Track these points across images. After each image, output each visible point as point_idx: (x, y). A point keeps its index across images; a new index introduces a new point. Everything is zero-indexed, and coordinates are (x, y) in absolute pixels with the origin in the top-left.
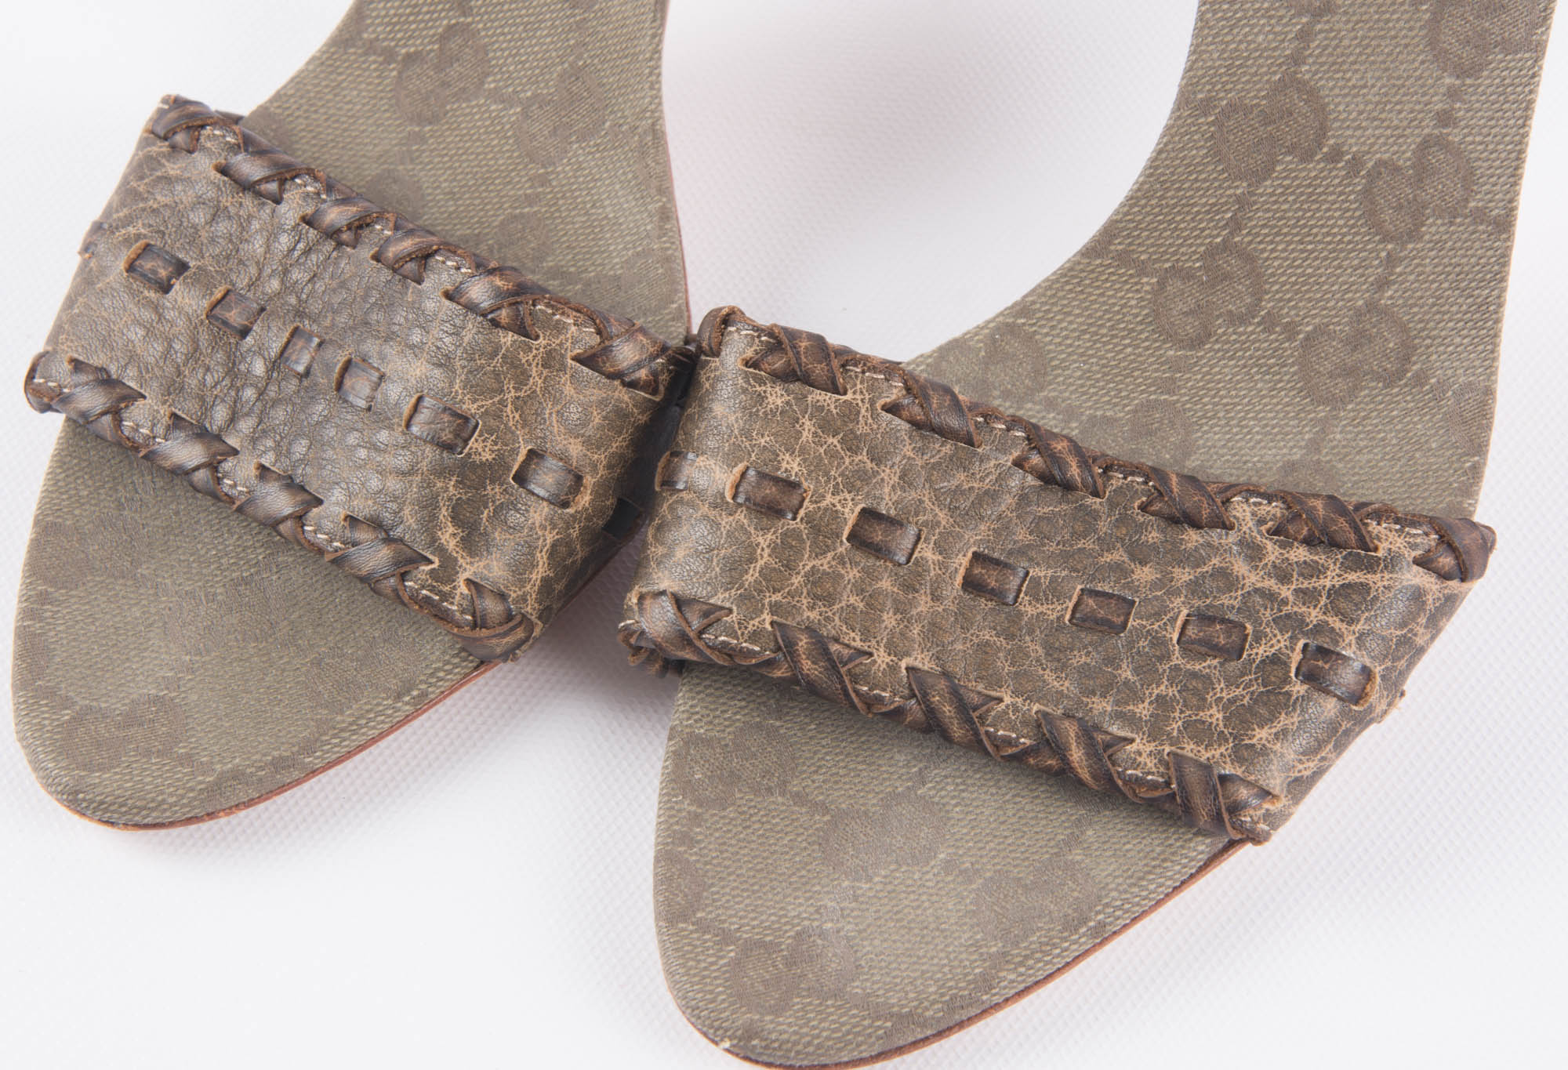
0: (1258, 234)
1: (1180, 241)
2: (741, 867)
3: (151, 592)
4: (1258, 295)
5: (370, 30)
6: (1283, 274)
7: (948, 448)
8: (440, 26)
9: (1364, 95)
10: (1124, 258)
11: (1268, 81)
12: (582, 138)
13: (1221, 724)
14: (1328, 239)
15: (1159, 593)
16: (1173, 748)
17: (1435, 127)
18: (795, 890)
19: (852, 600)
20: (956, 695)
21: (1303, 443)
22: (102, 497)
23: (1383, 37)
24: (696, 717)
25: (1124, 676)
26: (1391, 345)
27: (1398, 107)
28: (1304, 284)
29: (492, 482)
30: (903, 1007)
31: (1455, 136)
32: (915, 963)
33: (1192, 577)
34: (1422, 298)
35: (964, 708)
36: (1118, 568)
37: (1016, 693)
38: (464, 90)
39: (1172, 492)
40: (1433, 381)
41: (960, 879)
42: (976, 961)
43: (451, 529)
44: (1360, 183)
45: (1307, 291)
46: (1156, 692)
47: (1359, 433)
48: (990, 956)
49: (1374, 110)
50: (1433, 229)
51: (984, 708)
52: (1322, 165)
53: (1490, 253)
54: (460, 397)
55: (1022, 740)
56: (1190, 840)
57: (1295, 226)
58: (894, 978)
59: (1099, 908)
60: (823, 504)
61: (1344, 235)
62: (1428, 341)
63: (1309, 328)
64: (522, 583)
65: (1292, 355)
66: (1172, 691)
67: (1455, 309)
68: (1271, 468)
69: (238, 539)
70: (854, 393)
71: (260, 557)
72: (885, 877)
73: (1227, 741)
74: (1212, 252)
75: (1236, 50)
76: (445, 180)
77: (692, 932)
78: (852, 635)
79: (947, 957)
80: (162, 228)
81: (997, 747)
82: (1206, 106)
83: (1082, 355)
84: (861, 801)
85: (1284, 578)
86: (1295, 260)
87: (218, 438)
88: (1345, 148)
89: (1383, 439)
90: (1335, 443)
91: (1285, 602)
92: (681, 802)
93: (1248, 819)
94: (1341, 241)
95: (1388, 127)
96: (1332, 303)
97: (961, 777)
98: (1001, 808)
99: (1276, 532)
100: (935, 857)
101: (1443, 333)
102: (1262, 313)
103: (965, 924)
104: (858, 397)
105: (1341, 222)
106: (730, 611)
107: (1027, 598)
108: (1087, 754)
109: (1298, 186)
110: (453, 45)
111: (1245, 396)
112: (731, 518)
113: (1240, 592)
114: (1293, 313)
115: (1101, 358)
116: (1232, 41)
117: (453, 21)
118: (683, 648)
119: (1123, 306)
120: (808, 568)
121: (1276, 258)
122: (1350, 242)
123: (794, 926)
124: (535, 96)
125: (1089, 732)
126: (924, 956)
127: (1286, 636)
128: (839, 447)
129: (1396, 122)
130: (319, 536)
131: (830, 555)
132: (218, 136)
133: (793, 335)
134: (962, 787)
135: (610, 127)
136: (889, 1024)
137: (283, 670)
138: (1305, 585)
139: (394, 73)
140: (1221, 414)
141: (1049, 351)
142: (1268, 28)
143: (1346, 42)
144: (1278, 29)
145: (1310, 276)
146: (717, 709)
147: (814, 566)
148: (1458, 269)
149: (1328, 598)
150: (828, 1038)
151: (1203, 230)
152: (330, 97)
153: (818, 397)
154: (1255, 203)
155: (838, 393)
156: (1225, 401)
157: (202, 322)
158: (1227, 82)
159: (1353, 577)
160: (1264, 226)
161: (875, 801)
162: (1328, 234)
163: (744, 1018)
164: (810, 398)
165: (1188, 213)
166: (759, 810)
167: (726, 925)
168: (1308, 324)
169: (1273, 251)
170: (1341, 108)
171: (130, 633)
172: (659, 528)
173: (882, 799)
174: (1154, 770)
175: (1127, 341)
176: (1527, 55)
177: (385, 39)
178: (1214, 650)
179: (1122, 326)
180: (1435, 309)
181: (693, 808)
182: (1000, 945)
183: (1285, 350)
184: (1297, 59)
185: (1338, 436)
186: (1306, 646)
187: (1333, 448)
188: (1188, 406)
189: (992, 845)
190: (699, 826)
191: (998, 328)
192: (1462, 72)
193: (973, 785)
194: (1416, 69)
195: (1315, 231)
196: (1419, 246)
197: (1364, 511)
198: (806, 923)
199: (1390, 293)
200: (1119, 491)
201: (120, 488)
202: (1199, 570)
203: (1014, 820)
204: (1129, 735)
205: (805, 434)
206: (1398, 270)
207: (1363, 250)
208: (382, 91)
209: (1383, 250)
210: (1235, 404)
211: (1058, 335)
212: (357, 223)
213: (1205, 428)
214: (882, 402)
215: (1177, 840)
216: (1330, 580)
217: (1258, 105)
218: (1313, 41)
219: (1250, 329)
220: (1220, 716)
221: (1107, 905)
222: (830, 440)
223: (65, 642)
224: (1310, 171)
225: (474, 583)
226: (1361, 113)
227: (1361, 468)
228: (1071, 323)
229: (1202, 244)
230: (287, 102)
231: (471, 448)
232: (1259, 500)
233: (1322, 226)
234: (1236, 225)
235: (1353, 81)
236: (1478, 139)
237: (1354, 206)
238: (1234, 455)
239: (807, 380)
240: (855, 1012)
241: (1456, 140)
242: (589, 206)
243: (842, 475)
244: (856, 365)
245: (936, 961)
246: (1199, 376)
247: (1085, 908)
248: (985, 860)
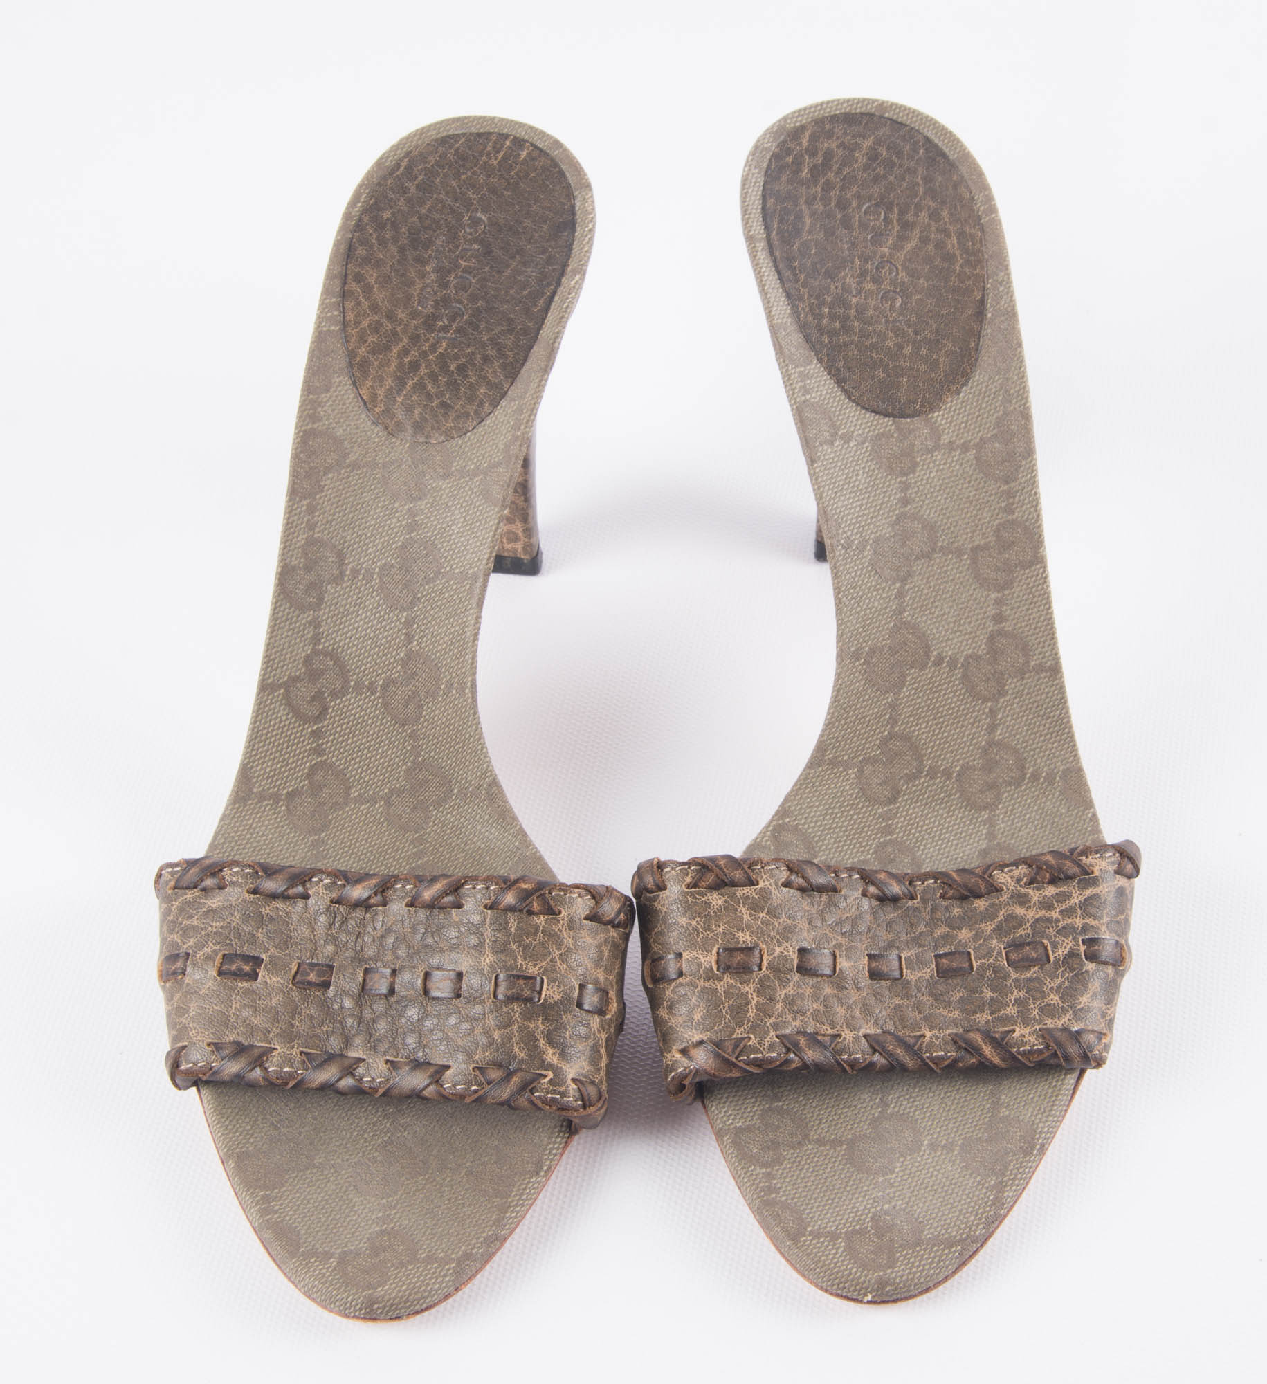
0: (908, 722)
1: (864, 741)
2: (813, 1194)
3: (332, 1171)
4: (920, 759)
5: (257, 785)
6: (930, 741)
7: (824, 898)
8: (305, 768)
9: (946, 619)
10: (834, 763)
11: (888, 628)
12: (438, 804)
13: (1060, 1003)
14: (951, 712)
15: (981, 942)
16: (1040, 1026)
17: (994, 625)
18: (853, 1194)
19: (815, 1006)
20: (900, 1041)
21: (984, 836)
22: (261, 1126)
23: (946, 582)
24: (732, 1117)
25: (988, 996)
26: (1011, 762)
27: (968, 620)
28: (945, 743)
29: (565, 1012)
30: (961, 1234)
31: (1008, 626)
32: (951, 1208)
33: (994, 926)
34: (1019, 728)
35: (908, 1047)
36: (946, 937)
37: (932, 1028)
38: (336, 803)
39: (956, 881)
40: (1044, 775)
41: (945, 1152)
42: (986, 1193)
43: (551, 1051)
44: (958, 673)
45: (948, 747)
46: (1013, 998)
47: (1013, 820)
48: (993, 1187)
49: (954, 627)
50: (1013, 685)
51: (919, 1044)
52: (933, 669)
53: (1053, 688)
54: (524, 967)
55: (949, 1054)
56: (1064, 1078)
57: (927, 711)
58: (945, 1220)
59: (1037, 1136)
60: (776, 954)
61: (959, 707)
62: (1032, 753)
63: (958, 768)
64: (598, 1070)
65: (953, 788)
66: (1022, 994)
67: (1041, 728)
68: (973, 857)
69: (365, 1120)
70: (764, 881)
71: (388, 1125)
72: (901, 1166)
73: (1067, 1011)
74: (885, 741)
75: (865, 615)
76: (354, 862)
77: (811, 1241)
78: (824, 1027)
79: (968, 1197)
80: (228, 942)
81: (935, 1063)
82: (856, 655)
83: (830, 829)
84: (858, 1130)
85: (1050, 907)
86: (934, 731)
87: (342, 1056)
88: (944, 654)
89: (1030, 818)
90: (1002, 830)
91: (1057, 920)
92: (755, 1169)
93: (1097, 1052)
94: (958, 711)
95: (966, 634)
96: (966, 749)
97: (907, 1094)
98: (942, 1103)
99: (1031, 882)
100: (922, 1145)
101: (1039, 745)
102: (926, 768)
103: (966, 1175)
104: (767, 883)
105: (955, 699)
106: (750, 1038)
107: (909, 971)
108: (993, 1047)
109: (923, 686)
110: (319, 777)
111: (935, 821)
112: (722, 983)
113: (1028, 925)
114: (945, 762)
115: (841, 827)
116: (861, 610)
117: (313, 762)
118: (731, 1071)
119: (842, 792)
120: (783, 996)
121: (923, 733)
122: (964, 710)
123: (867, 1215)
124: (391, 791)
125: (988, 1036)
126: (954, 1202)
127: (1070, 939)
128: (768, 917)
129: (969, 630)
130: (458, 1087)
131: (791, 984)
132: (238, 871)
133: (713, 860)
134: (912, 1100)
135: (459, 791)
136: (959, 1248)
137: (452, 1186)
138: (1064, 907)
139: (284, 808)
140: (926, 837)
141: (810, 833)
142: (879, 597)
143: (926, 591)
144: (884, 595)
145: (947, 737)
146: (740, 1109)
147: (786, 994)
148: (1036, 704)
149: (1081, 909)
150: (929, 1269)
151: (875, 730)
152: (248, 836)
153: (743, 892)
154: (901, 704)
155: (753, 885)
156: (924, 828)
157: (291, 989)
158: (865, 636)
159: (1088, 893)
160: (910, 716)
161: (866, 1127)
162: (949, 709)
163: (874, 1276)
164: (738, 894)
165: (864, 723)
166: (802, 1157)
167: (828, 1229)
168: (956, 766)
169: (920, 729)
170: (934, 631)
171: (337, 1200)
172: (671, 1007)
173: (869, 1124)
174: (1036, 1042)
175: (852, 812)
176: (1038, 566)
177: (269, 789)
178: (1031, 962)
179: (846, 804)
180: (1029, 732)
181: (764, 1170)
182: (994, 1178)
183: (948, 786)
184: (900, 611)
185: (1002, 826)
186: (1083, 940)
187: (1002, 833)
188: (905, 838)
189: (951, 1125)
190: (774, 1179)
191: (775, 830)
192: (1000, 588)
193: (917, 1096)
194: (972, 595)
195: (941, 709)
196: (1007, 698)
197: (1076, 852)
198: (873, 1210)
199: (999, 732)
200: (924, 891)
201: (268, 1116)
202: (996, 921)
203: (954, 1107)
204: (1011, 1028)
205: (745, 916)
206: (999, 716)
207: (973, 712)
208: (280, 822)
209: (985, 708)
210: (932, 828)
211: (811, 822)
212: (381, 889)
213: (922, 848)
214: (780, 883)
215: (1057, 1081)
216: (1076, 899)
217: (886, 644)
218: (906, 597)
219: (922, 780)
220: (1057, 998)
221: (1041, 1133)
222: (761, 915)
223: (300, 1220)
224: (927, 674)
225: (577, 1079)
226: (946, 631)
227: (1026, 839)
228: (816, 811)
229: (877, 739)
230: (223, 848)
231: (546, 995)
232: (1011, 868)
233: (944, 705)
234: (893, 721)
235: (937, 613)
236: (1023, 624)
237: (960, 687)
238: (947, 857)
239: (734, 884)
240: (936, 1248)
241: (1010, 629)
242: (462, 846)
243: (778, 933)
244: (757, 865)
245: (963, 1202)
246: (903, 819)
247: (1029, 1139)
248: (952, 1135)
